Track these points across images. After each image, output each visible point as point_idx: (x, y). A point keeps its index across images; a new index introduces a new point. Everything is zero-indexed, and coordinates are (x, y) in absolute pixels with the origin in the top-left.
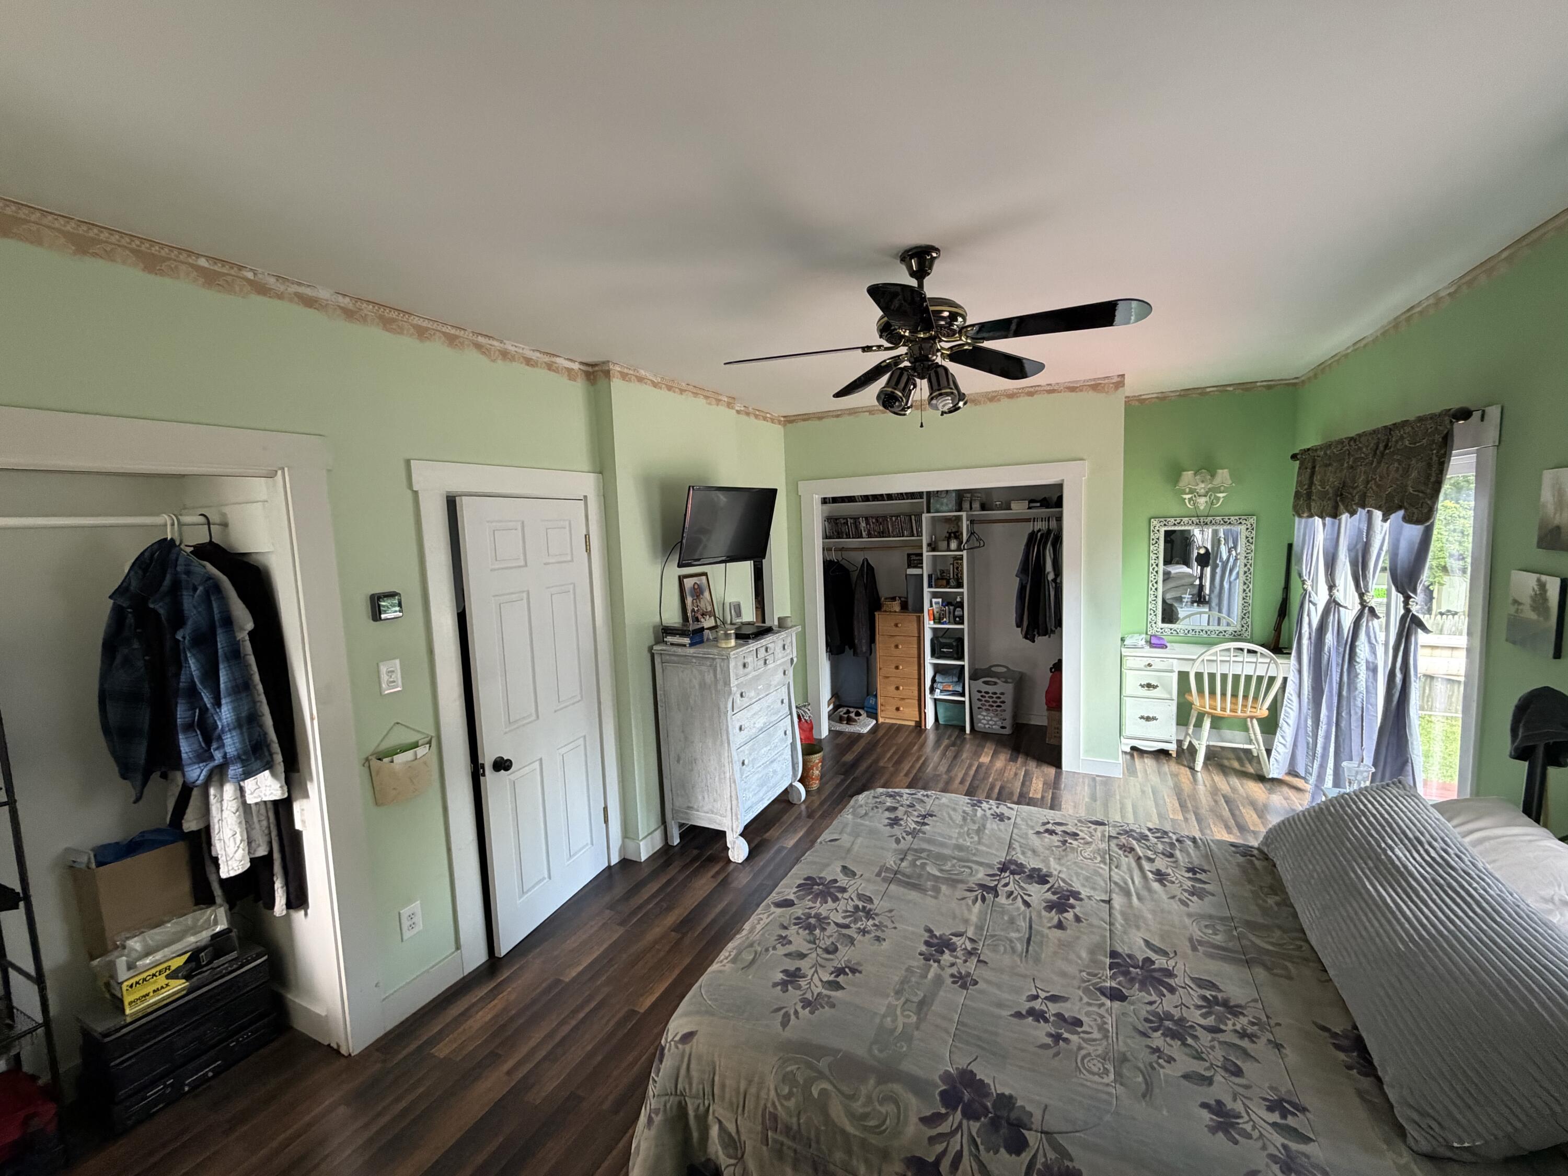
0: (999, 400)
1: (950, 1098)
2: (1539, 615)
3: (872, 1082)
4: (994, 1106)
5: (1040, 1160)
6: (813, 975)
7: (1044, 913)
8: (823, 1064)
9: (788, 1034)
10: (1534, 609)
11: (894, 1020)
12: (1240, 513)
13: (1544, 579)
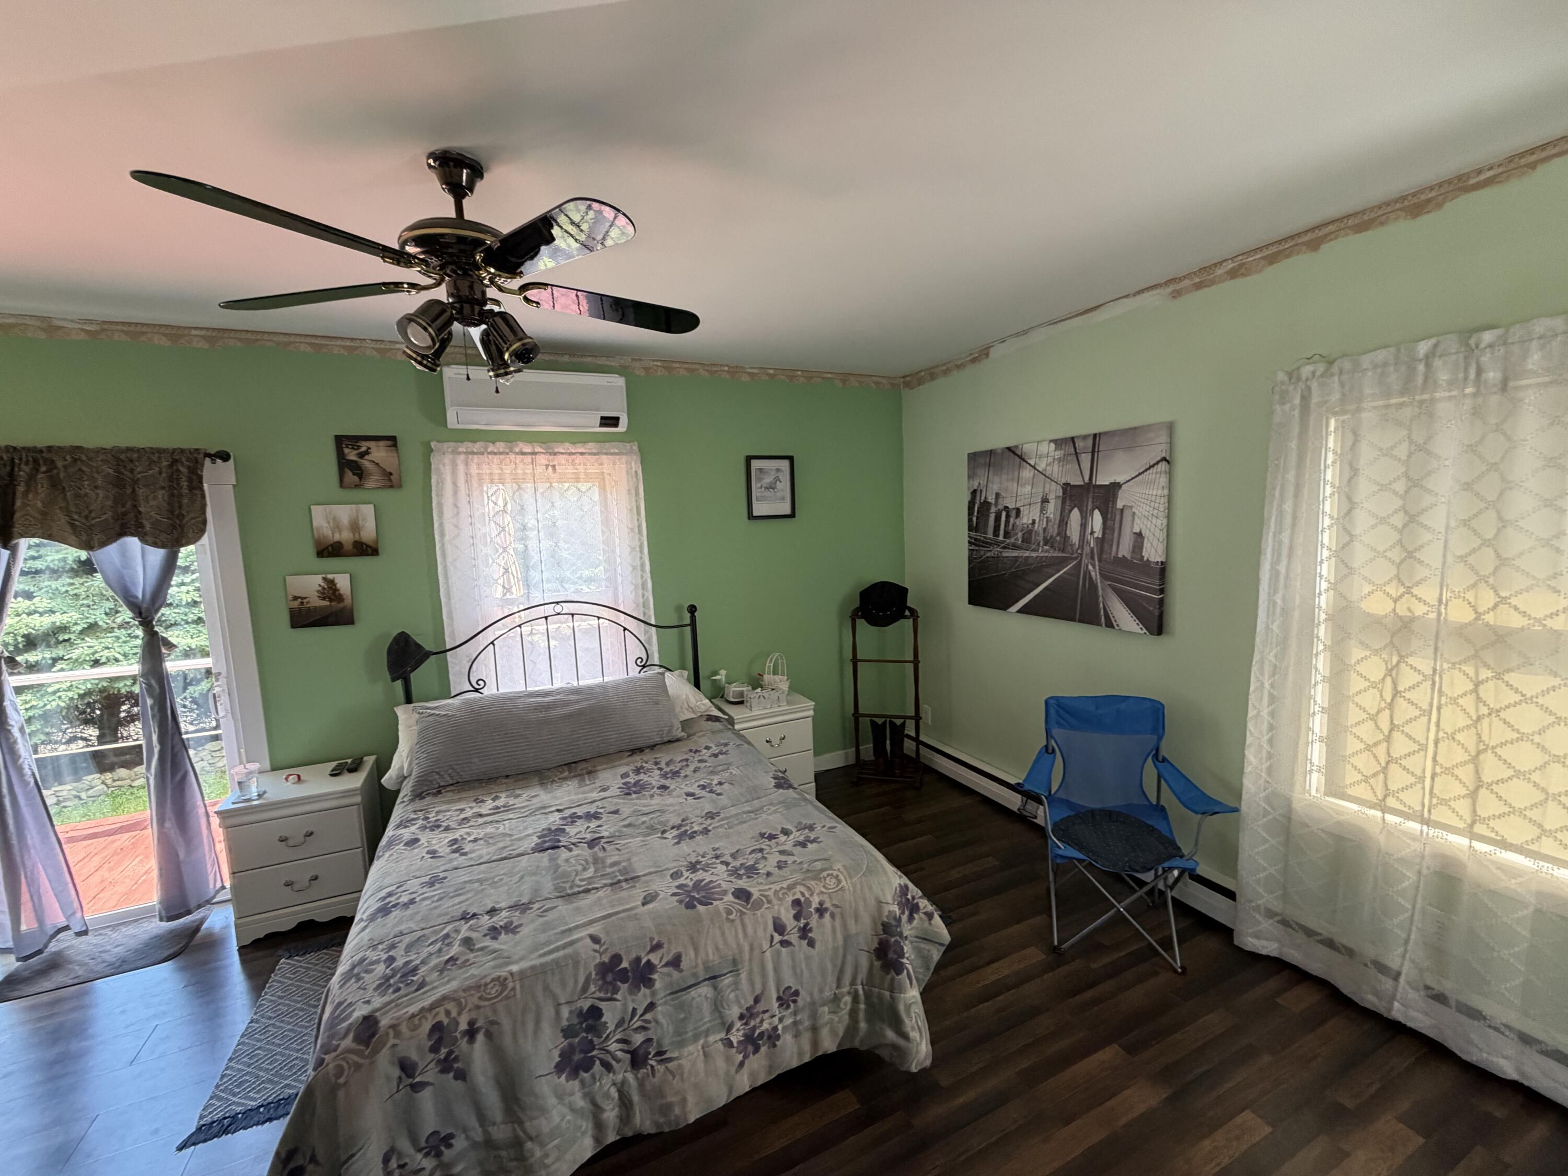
2: (331, 600)
10: (324, 599)
13: (330, 576)
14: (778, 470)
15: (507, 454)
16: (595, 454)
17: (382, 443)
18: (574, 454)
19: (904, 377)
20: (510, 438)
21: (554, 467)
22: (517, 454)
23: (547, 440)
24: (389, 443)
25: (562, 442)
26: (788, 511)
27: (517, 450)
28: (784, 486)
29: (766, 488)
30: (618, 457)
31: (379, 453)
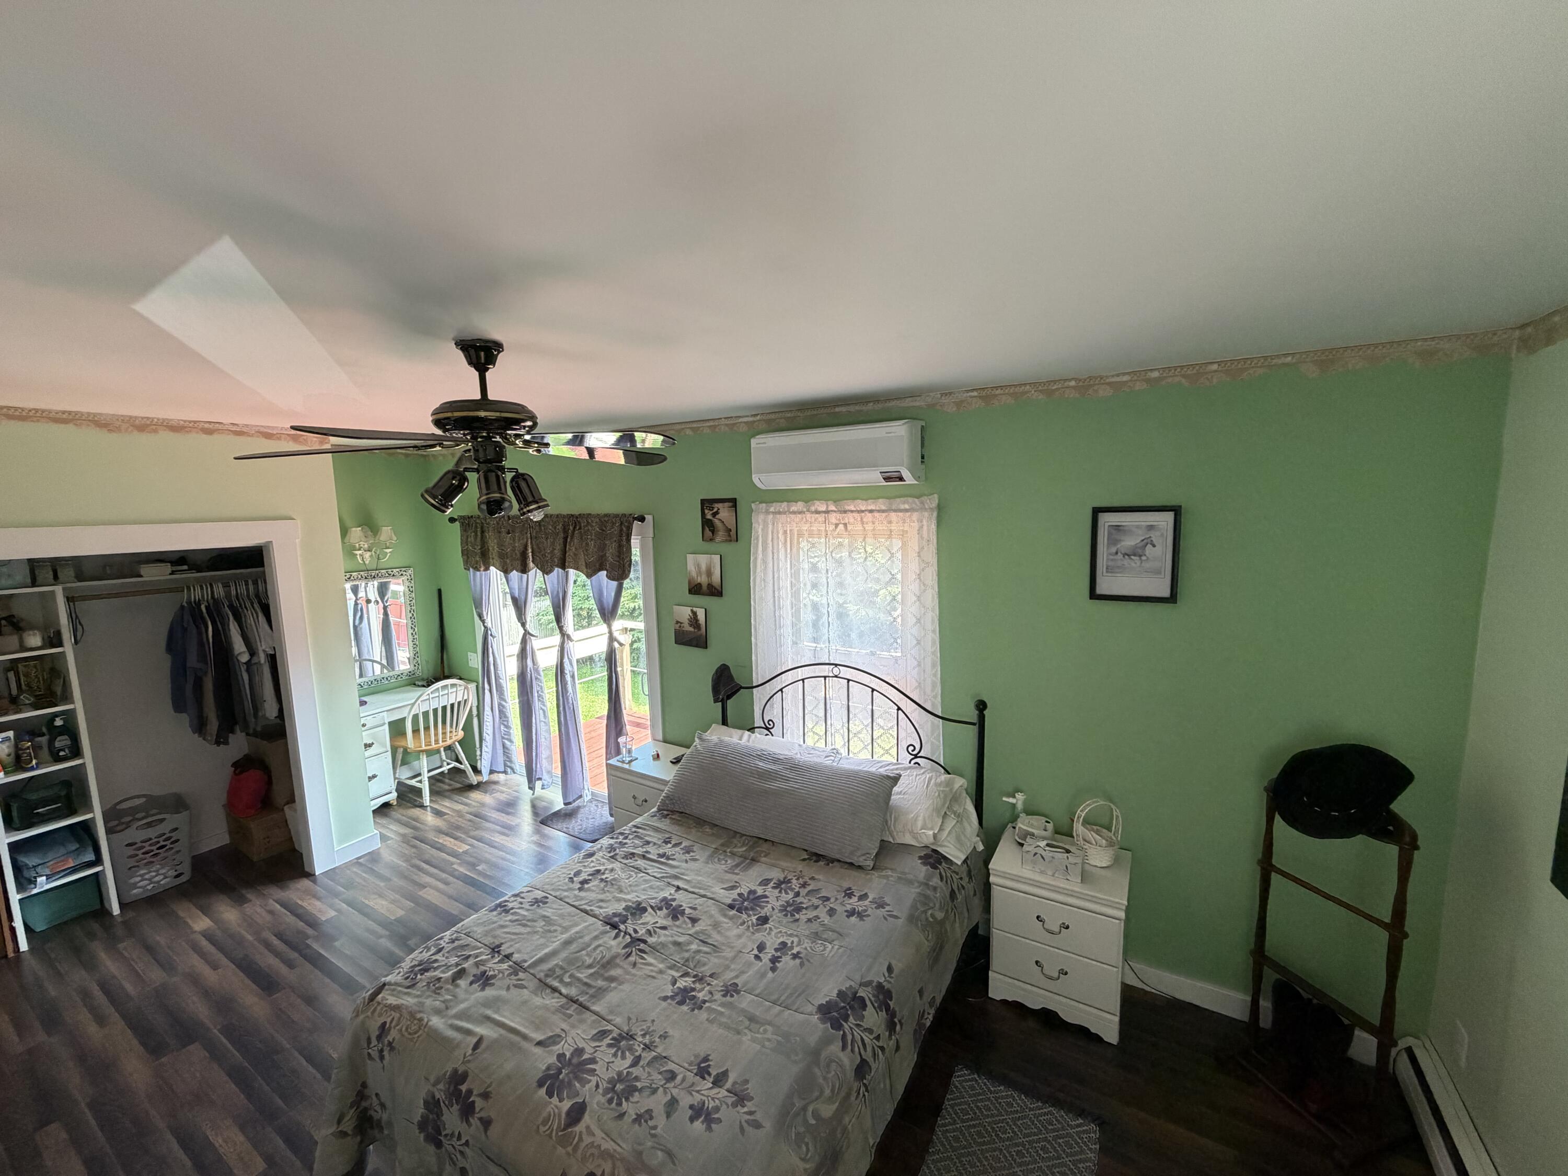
0: (155, 431)
1: (837, 1026)
2: (694, 628)
3: (816, 1070)
4: (844, 1003)
5: (870, 996)
6: (703, 1095)
7: (677, 923)
8: (798, 1104)
9: (768, 1125)
10: (691, 626)
11: (769, 1040)
12: (401, 565)
13: (695, 609)
14: (1151, 528)
15: (804, 513)
16: (883, 511)
17: (727, 504)
18: (863, 511)
19: (1523, 326)
20: (808, 496)
21: (845, 525)
22: (812, 513)
23: (839, 496)
24: (731, 504)
25: (854, 499)
26: (1166, 593)
27: (813, 509)
28: (1162, 552)
29: (1125, 554)
30: (908, 514)
31: (725, 513)
